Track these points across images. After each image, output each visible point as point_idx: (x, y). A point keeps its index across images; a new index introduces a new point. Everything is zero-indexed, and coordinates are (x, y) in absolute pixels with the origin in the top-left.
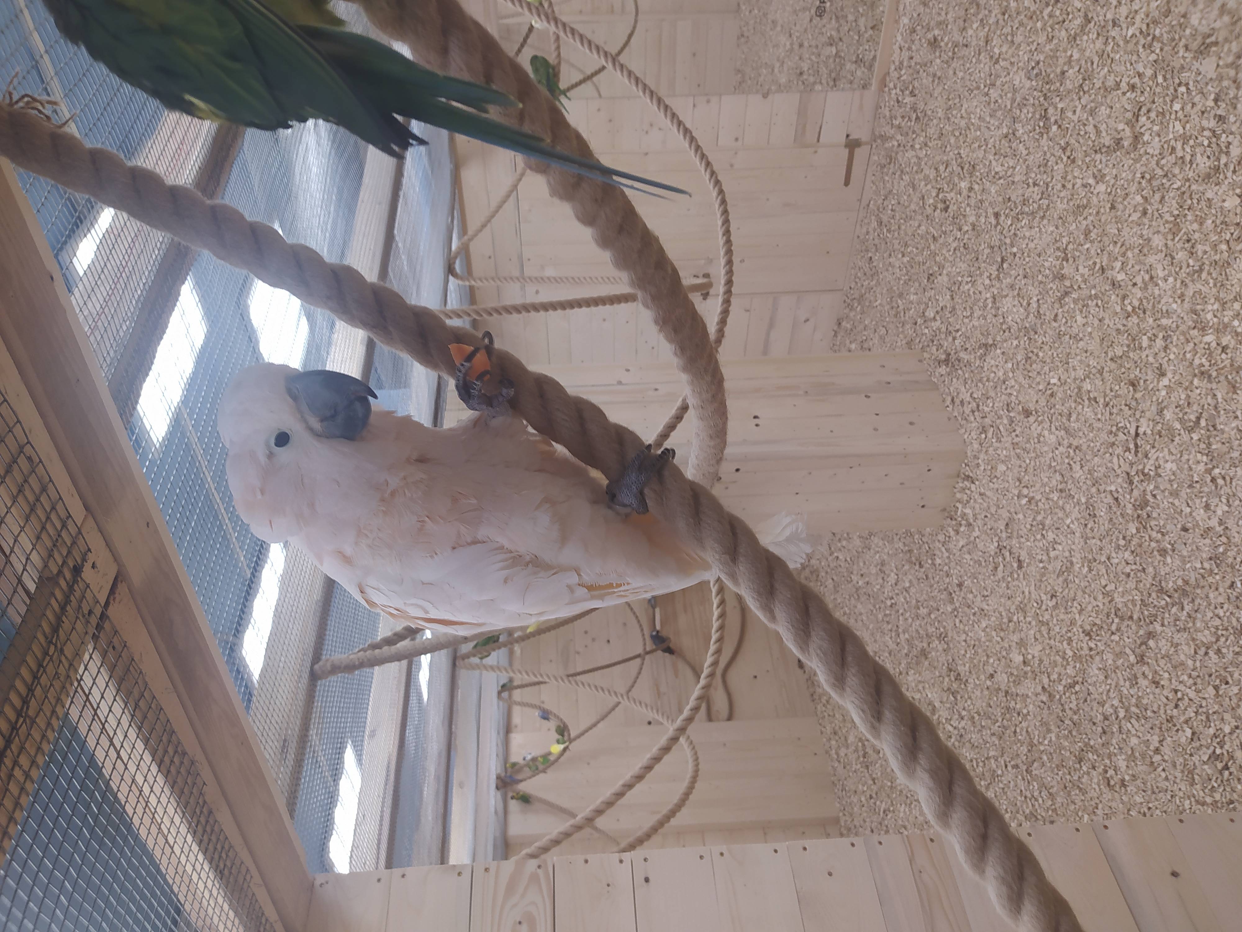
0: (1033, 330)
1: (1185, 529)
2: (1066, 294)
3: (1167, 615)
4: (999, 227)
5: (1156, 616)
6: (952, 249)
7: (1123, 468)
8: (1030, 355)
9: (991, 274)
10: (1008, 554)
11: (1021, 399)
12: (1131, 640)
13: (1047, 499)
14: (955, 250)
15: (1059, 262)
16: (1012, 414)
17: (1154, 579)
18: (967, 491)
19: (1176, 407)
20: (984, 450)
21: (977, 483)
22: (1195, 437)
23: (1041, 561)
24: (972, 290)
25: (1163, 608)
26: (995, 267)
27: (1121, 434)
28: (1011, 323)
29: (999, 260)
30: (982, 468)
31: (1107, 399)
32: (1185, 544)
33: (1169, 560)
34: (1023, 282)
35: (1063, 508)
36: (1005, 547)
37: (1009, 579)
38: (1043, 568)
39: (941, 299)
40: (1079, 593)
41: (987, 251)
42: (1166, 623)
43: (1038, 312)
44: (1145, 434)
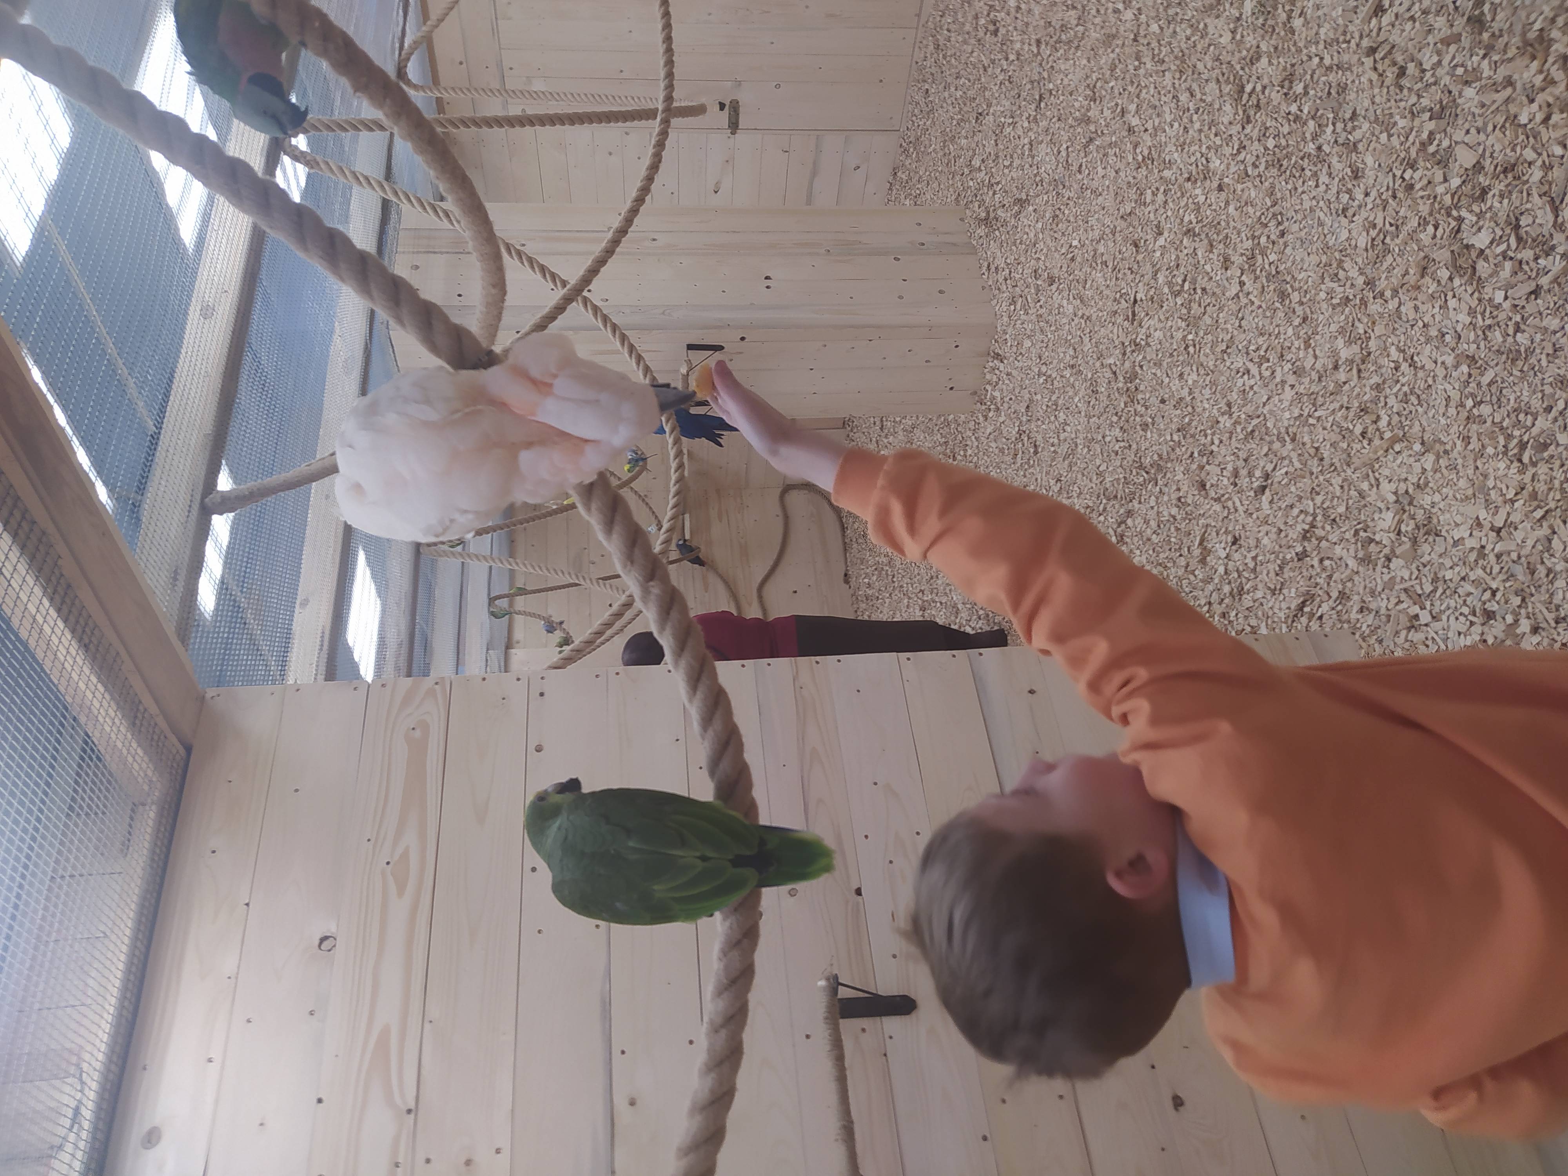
0: (1062, 183)
1: (1163, 401)
2: (1091, 140)
3: (1144, 493)
4: (1039, 57)
5: (1134, 493)
6: (998, 82)
7: (1120, 339)
8: (1058, 212)
9: (1030, 115)
10: (1026, 439)
11: (1048, 264)
12: (1113, 520)
13: (1062, 376)
14: (1001, 83)
15: (1087, 102)
16: (1039, 282)
17: (1135, 456)
18: (997, 372)
19: (1167, 270)
20: (1013, 323)
21: (1005, 361)
22: (1179, 301)
23: (1053, 445)
24: (1012, 134)
25: (1141, 485)
26: (1033, 106)
27: (1123, 301)
28: (1044, 175)
29: (1037, 97)
30: (1009, 344)
31: (1116, 263)
32: (1163, 417)
33: (1149, 434)
34: (1057, 126)
35: (1073, 386)
36: (1024, 432)
37: (1026, 466)
38: (1054, 452)
39: (987, 145)
40: (1080, 476)
41: (1029, 86)
42: (1143, 500)
43: (1067, 161)
44: (1141, 300)
